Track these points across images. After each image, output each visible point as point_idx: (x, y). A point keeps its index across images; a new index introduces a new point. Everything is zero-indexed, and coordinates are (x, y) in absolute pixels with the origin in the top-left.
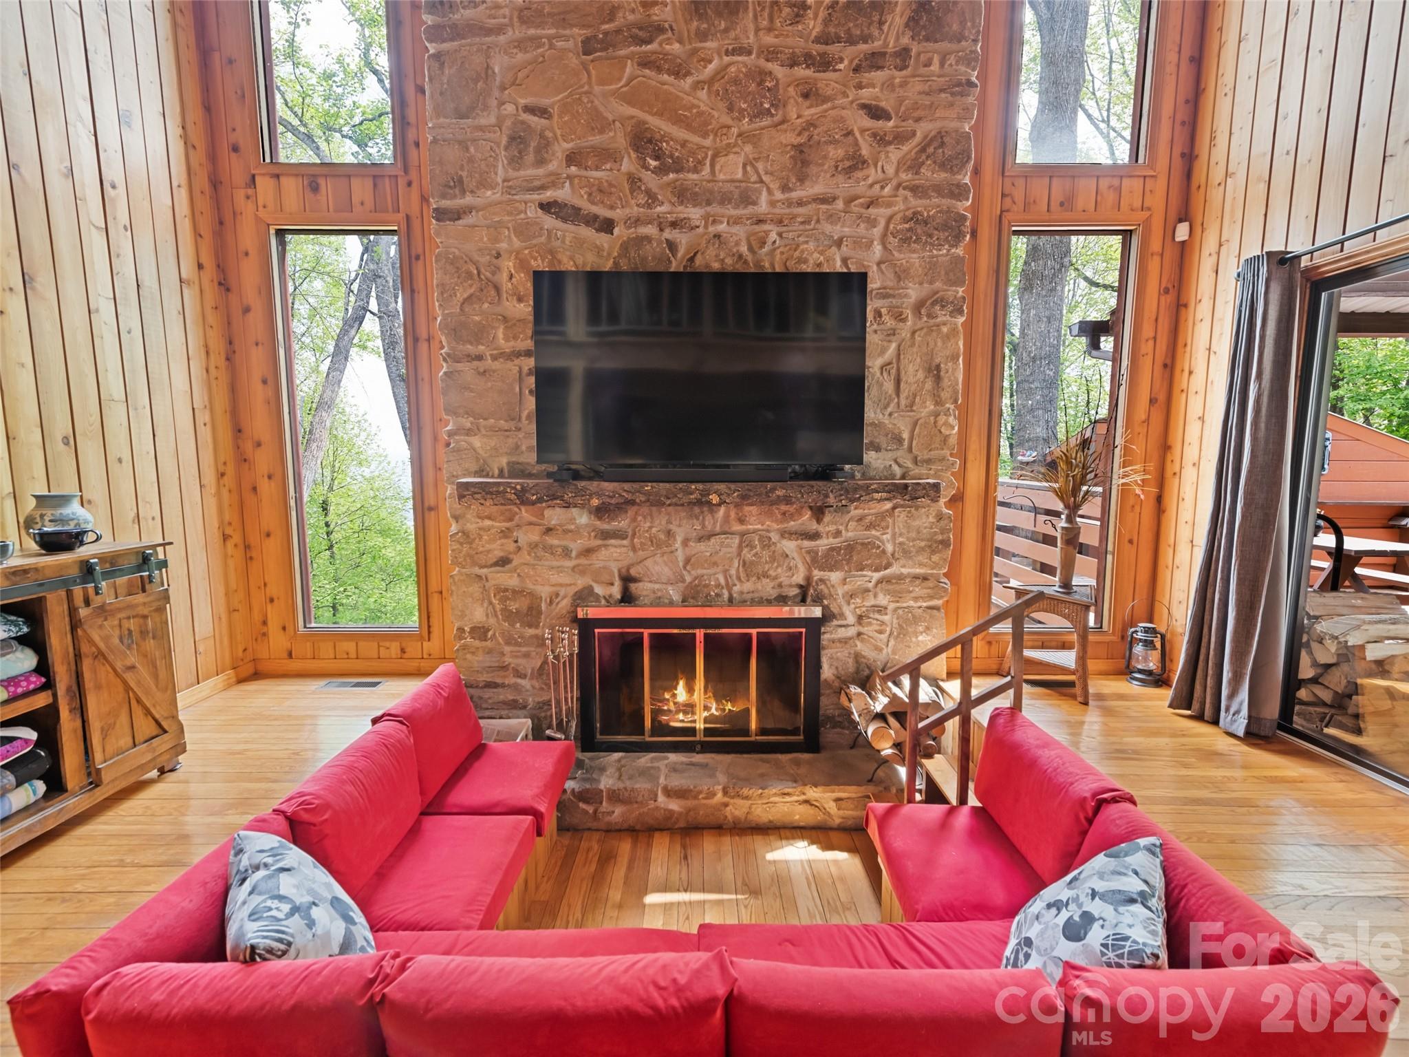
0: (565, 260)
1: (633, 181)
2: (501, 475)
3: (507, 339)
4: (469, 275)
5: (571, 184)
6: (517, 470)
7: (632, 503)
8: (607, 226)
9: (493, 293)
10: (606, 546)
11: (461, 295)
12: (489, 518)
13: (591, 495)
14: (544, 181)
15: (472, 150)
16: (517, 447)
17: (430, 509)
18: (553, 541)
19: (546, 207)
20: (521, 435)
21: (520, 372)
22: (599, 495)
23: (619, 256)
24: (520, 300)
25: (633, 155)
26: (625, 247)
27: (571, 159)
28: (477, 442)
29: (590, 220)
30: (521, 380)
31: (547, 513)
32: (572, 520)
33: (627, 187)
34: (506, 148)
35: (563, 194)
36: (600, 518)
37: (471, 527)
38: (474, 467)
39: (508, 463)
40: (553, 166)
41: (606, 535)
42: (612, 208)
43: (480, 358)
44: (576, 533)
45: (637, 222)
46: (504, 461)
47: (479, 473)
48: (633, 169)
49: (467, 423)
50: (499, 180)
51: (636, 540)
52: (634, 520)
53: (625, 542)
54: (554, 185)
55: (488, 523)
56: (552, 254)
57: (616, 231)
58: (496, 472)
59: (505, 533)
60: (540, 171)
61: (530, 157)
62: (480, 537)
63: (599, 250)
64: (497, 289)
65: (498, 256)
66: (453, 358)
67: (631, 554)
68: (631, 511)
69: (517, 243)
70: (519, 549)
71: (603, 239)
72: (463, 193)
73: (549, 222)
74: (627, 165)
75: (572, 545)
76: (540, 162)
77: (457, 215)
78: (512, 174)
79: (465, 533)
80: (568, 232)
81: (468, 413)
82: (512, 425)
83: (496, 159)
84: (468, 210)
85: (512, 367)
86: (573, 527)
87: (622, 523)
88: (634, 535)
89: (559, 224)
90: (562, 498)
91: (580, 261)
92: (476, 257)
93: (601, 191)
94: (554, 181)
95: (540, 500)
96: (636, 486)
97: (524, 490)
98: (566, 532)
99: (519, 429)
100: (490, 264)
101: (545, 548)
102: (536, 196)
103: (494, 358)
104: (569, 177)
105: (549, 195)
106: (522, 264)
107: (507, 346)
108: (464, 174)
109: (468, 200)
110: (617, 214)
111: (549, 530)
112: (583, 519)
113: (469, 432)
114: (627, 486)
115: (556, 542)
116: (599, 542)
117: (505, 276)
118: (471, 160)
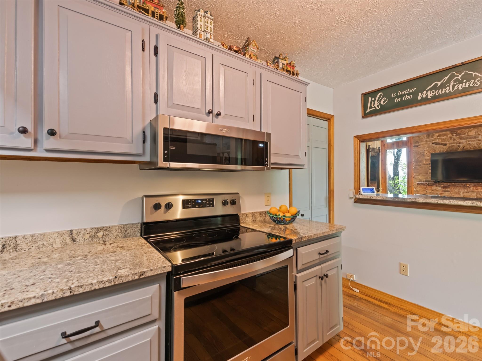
0: (437, 150)
1: (451, 138)
2: (424, 182)
3: (425, 162)
4: (419, 154)
5: (438, 140)
6: (427, 181)
7: (450, 186)
8: (445, 145)
9: (423, 156)
10: (445, 193)
11: (417, 157)
12: (421, 188)
13: (441, 185)
14: (433, 140)
15: (420, 137)
16: (427, 178)
17: (410, 187)
18: (433, 192)
19: (433, 143)
20: (428, 176)
21: (428, 167)
22: (443, 185)
23: (448, 149)
24: (428, 157)
25: (451, 134)
26: (449, 147)
27: (438, 136)
28: (419, 177)
29: (442, 144)
30: (428, 168)
31: (433, 187)
32: (438, 189)
33: (449, 139)
34: (426, 136)
35: (437, 141)
36: (444, 189)
37: (418, 189)
38: (419, 181)
39: (425, 180)
40: (435, 138)
41: (445, 191)
42: (446, 142)
43: (420, 165)
44: (439, 191)
45: (452, 143)
46: (424, 180)
47: (419, 182)
48: (450, 136)
49: (418, 174)
50: (425, 141)
51: (451, 192)
52: (451, 189)
53: (449, 193)
54: (435, 140)
55: (421, 189)
56: (434, 149)
57: (447, 145)
58: (423, 181)
59: (424, 191)
60: (432, 139)
61: (431, 137)
62: (420, 191)
63: (444, 148)
64: (424, 155)
65: (424, 151)
66: (416, 165)
67: (450, 194)
68: (451, 187)
69: (428, 149)
70: (427, 193)
71: (445, 147)
72: (418, 143)
73: (434, 145)
74: (449, 136)
75: (438, 193)
76: (432, 137)
77: (417, 146)
78: (427, 139)
79: (417, 191)
80: (437, 147)
81: (418, 173)
82: (426, 174)
83: (424, 138)
84: (419, 145)
85: (427, 166)
86: (438, 190)
87: (449, 189)
88: (451, 191)
89: (436, 145)
90: (436, 185)
91: (440, 150)
92: (420, 151)
93: (444, 140)
94: (435, 139)
95: (431, 185)
96: (451, 183)
97: (429, 184)
98: (436, 191)
99: (427, 175)
100: (423, 152)
101: (432, 193)
102: (431, 142)
103: (423, 165)
104: (438, 139)
105: (434, 142)
106: (429, 152)
107: (426, 163)
108: (419, 141)
109: (419, 144)
110: (448, 143)
111: (433, 190)
112: (440, 188)
113: (418, 176)
114: (449, 183)
115: (434, 192)
116: (443, 192)
117: (425, 153)
118: (420, 139)
